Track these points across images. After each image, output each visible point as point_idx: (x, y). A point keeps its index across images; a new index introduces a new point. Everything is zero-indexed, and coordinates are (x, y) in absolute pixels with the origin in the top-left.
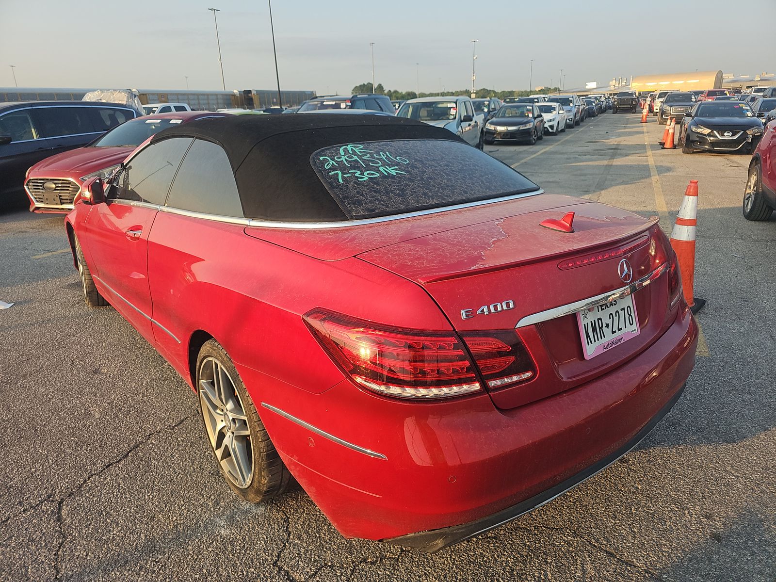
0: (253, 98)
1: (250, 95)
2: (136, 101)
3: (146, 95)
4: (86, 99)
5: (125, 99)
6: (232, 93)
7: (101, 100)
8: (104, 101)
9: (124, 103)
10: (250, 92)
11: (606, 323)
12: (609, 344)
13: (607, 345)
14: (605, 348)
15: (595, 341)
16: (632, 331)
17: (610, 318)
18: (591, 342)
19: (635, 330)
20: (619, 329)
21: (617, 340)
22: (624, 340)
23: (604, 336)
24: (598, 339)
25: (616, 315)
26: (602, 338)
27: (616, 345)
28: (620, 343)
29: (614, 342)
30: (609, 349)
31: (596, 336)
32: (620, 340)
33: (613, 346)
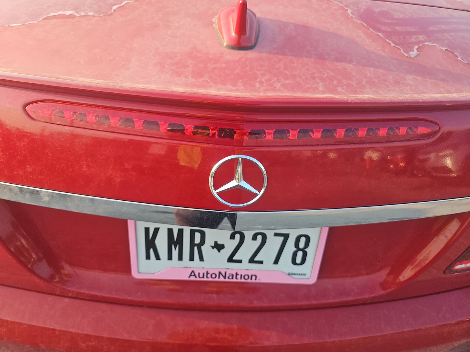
11: (216, 243)
12: (207, 273)
13: (204, 274)
14: (195, 275)
15: (170, 258)
16: (294, 274)
17: (232, 237)
18: (158, 257)
19: (302, 275)
20: (252, 260)
21: (237, 274)
22: (259, 280)
23: (201, 259)
24: (180, 258)
25: (254, 238)
26: (193, 260)
27: (232, 280)
28: (243, 280)
29: (227, 275)
30: (205, 279)
31: (175, 253)
32: (246, 277)
33: (219, 278)
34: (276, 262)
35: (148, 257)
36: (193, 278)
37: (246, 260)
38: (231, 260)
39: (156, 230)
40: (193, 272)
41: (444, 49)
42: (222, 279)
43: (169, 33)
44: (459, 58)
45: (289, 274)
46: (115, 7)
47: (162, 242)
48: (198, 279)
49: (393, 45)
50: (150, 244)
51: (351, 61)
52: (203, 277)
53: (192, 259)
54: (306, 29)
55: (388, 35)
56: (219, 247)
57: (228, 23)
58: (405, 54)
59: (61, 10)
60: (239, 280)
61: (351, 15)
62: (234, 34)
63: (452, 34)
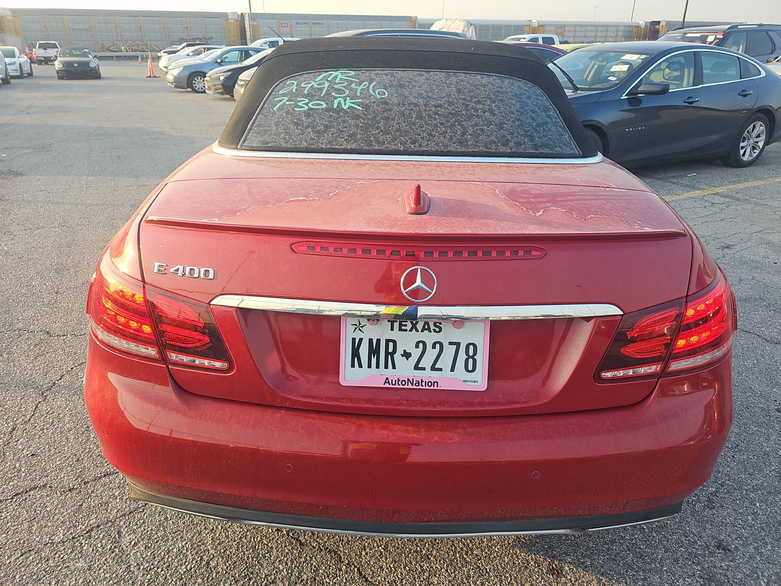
0: (660, 30)
1: (657, 27)
2: (470, 30)
3: (544, 26)
4: (433, 28)
5: (462, 28)
6: (637, 25)
7: (442, 28)
8: (444, 30)
9: (460, 31)
10: (659, 23)
11: (405, 351)
12: (399, 380)
13: (396, 380)
14: (389, 383)
15: (370, 366)
16: (469, 381)
17: (417, 346)
18: (360, 366)
19: (475, 382)
20: (433, 368)
21: (422, 381)
22: (440, 387)
23: (394, 367)
24: (378, 366)
25: (434, 347)
26: (388, 368)
27: (418, 387)
28: (427, 387)
29: (415, 382)
30: (397, 386)
31: (374, 361)
32: (430, 384)
33: (408, 385)
34: (452, 370)
35: (353, 366)
36: (387, 385)
37: (428, 368)
38: (416, 367)
39: (361, 340)
40: (387, 378)
41: (564, 211)
42: (410, 386)
43: (370, 207)
44: (575, 216)
45: (464, 381)
46: (331, 195)
47: (364, 351)
48: (391, 386)
49: (525, 209)
50: (355, 353)
51: (492, 219)
52: (395, 384)
53: (386, 367)
54: (463, 202)
55: (523, 204)
56: (407, 355)
57: (409, 200)
58: (533, 214)
59: (296, 197)
60: (424, 387)
61: (498, 193)
62: (413, 205)
63: (575, 202)
